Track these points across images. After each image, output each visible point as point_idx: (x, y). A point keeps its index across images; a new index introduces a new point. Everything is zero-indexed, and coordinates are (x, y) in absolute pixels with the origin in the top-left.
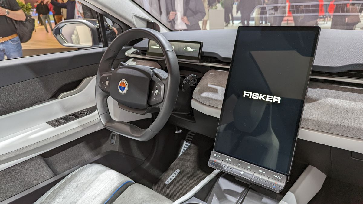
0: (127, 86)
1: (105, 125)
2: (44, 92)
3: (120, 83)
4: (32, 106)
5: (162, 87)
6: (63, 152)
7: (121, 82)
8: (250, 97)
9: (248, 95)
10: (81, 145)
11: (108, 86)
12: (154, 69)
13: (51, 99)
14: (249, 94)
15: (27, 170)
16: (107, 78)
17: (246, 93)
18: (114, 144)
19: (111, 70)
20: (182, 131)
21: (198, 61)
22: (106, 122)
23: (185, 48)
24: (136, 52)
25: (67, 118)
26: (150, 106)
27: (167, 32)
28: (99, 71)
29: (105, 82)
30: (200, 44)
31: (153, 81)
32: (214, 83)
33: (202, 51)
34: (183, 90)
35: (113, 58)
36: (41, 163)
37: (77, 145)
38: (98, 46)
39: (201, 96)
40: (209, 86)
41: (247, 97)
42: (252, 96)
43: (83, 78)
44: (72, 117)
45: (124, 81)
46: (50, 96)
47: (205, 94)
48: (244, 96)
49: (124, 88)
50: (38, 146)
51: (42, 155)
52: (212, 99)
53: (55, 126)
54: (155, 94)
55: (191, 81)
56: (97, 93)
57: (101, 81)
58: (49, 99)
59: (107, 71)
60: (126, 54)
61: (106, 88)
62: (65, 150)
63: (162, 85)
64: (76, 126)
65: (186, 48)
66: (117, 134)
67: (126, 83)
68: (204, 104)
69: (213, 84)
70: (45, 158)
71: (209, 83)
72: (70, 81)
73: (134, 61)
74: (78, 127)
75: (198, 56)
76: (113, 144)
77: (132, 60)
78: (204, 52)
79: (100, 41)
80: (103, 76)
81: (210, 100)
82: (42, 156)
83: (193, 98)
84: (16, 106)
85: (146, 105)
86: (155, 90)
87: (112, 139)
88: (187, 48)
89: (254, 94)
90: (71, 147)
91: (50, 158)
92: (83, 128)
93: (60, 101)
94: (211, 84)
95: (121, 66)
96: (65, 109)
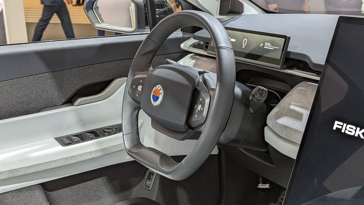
0: (162, 95)
1: (129, 151)
2: (56, 94)
3: (153, 90)
4: (38, 111)
5: (207, 101)
6: (73, 187)
7: (155, 88)
8: (343, 131)
9: (340, 127)
10: (100, 181)
11: (140, 92)
12: (206, 72)
13: (66, 105)
14: (342, 126)
15: (21, 202)
16: (141, 81)
17: (338, 124)
18: (151, 188)
19: (149, 70)
20: (269, 186)
21: (279, 67)
22: (130, 147)
23: (262, 44)
24: (198, 44)
25: (82, 134)
26: (192, 128)
27: (256, 13)
28: (132, 69)
29: (137, 87)
30: (284, 39)
31: (198, 91)
32: (299, 104)
33: (288, 50)
34: (251, 110)
35: (154, 52)
36: (40, 195)
37: (95, 180)
38: (143, 32)
39: (277, 123)
40: (292, 107)
41: (338, 130)
42: (346, 129)
43: (113, 78)
44: (90, 135)
45: (159, 87)
46: (64, 100)
47: (283, 121)
48: (334, 128)
49: (158, 98)
50: (38, 170)
51: (42, 184)
52: (291, 129)
53: (64, 144)
54: (197, 111)
55: (256, 96)
56: (125, 102)
57: (132, 85)
58: (62, 105)
59: (143, 71)
60: (182, 46)
61: (137, 96)
62: (76, 185)
63: (207, 98)
64: (93, 149)
65: (264, 44)
66: (157, 174)
67: (162, 91)
68: (280, 137)
69: (298, 106)
70: (47, 192)
71: (292, 103)
72: (93, 81)
73: (194, 57)
74: (96, 151)
75: (279, 58)
76: (149, 188)
77: (191, 57)
78: (290, 52)
79: (147, 24)
80: (136, 77)
81: (288, 130)
82: (43, 187)
83: (267, 125)
84: (18, 110)
85: (184, 125)
86: (199, 104)
87: (148, 180)
88: (266, 44)
89: (349, 126)
90: (85, 182)
91: (54, 192)
92: (103, 154)
93: (76, 109)
94: (295, 105)
95: (163, 65)
96: (83, 122)
